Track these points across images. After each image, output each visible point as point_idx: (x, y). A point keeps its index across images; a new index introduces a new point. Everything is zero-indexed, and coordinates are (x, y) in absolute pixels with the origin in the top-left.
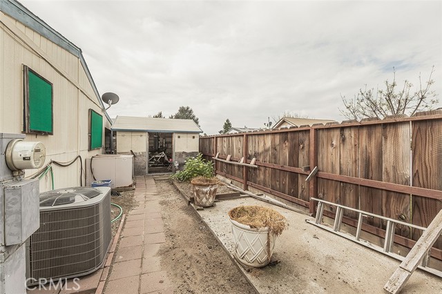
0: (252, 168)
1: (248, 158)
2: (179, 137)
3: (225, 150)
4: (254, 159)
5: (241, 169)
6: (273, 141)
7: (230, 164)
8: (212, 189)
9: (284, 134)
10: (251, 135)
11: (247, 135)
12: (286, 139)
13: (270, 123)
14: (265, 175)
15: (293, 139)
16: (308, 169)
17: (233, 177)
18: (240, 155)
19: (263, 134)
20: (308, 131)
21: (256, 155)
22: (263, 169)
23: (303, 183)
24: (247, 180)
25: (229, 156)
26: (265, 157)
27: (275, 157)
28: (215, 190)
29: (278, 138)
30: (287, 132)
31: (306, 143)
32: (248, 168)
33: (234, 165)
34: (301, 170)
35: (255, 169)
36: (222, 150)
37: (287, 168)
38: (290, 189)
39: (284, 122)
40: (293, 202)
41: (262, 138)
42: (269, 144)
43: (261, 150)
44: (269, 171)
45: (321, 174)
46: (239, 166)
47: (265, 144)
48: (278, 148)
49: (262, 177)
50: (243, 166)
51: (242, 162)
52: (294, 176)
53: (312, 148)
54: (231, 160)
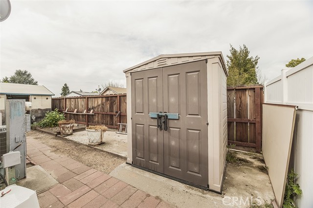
0: (91, 115)
1: (89, 110)
2: (35, 98)
3: (73, 106)
4: (92, 110)
5: (84, 117)
6: (102, 101)
7: (76, 115)
8: (72, 125)
9: (107, 98)
10: (91, 98)
11: (88, 98)
12: (108, 100)
13: (100, 89)
14: (98, 118)
15: (111, 100)
16: (117, 112)
17: (79, 122)
18: (83, 109)
19: (97, 97)
20: (117, 96)
21: (93, 108)
22: (97, 115)
23: (115, 119)
24: (88, 122)
25: (76, 110)
26: (98, 109)
27: (103, 108)
28: (73, 126)
29: (104, 99)
30: (108, 97)
31: (116, 101)
32: (88, 115)
33: (79, 115)
34: (114, 113)
35: (93, 115)
36: (71, 106)
37: (109, 113)
38: (110, 123)
39: (108, 89)
40: (111, 128)
41: (96, 99)
42: (100, 102)
43: (96, 105)
44: (100, 115)
45: (122, 114)
46: (83, 115)
47: (98, 102)
48: (104, 104)
49: (97, 119)
50: (85, 115)
51: (85, 112)
52: (112, 116)
53: (118, 104)
54: (77, 112)
